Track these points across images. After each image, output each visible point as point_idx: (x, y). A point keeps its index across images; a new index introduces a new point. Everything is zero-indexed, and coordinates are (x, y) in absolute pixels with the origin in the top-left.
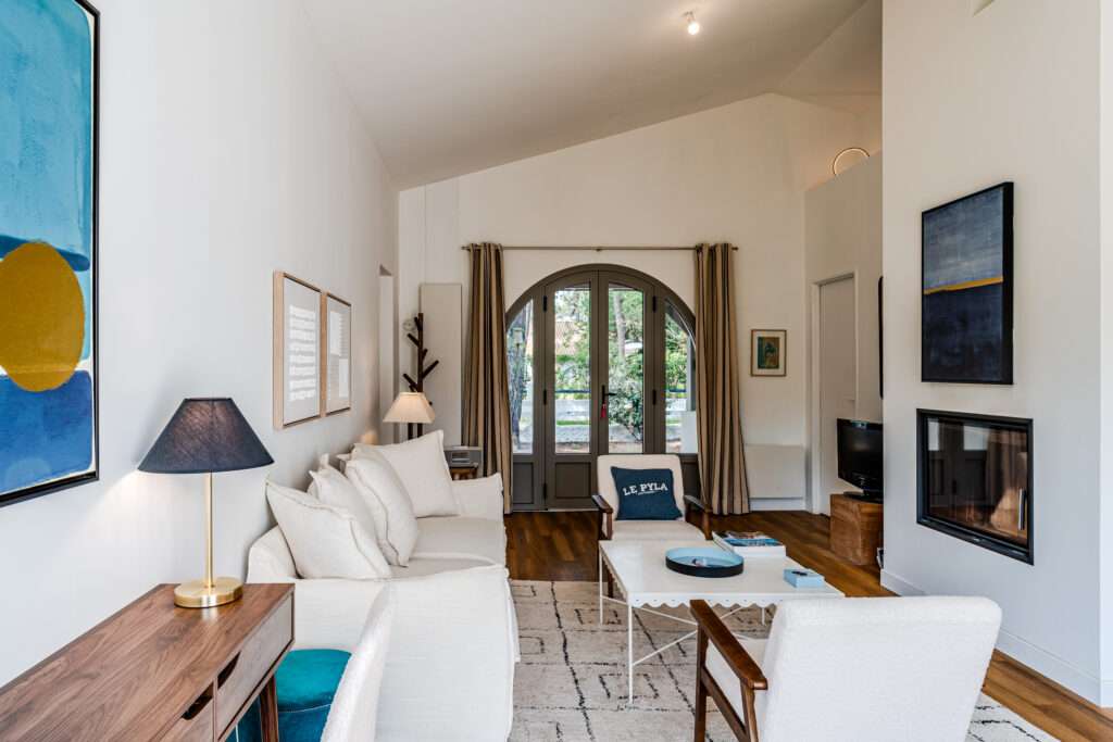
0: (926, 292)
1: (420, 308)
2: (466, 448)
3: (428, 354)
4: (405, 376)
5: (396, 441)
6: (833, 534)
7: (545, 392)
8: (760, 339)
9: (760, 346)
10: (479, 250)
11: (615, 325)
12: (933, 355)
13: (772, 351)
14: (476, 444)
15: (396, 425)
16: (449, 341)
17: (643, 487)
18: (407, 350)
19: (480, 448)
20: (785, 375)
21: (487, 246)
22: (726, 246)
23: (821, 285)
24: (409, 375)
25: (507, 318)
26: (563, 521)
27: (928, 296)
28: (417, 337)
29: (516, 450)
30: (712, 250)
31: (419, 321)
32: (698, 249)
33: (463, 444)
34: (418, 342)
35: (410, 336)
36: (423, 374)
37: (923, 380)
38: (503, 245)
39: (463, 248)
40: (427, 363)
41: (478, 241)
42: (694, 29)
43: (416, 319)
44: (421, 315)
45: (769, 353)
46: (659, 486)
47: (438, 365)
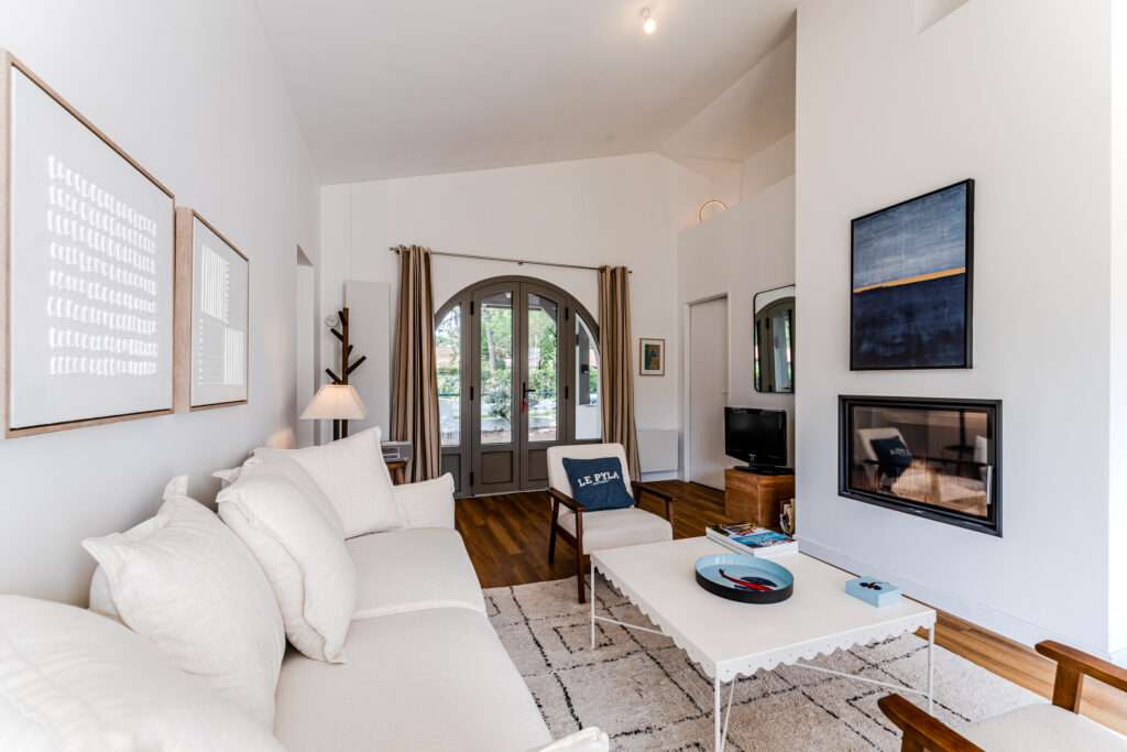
0: (856, 291)
1: (344, 303)
2: (394, 443)
3: (353, 350)
4: (328, 371)
5: (317, 443)
6: (727, 503)
7: (472, 389)
8: (647, 346)
9: (646, 351)
10: (408, 253)
11: (487, 350)
12: (865, 346)
13: (655, 356)
14: (404, 438)
15: (317, 422)
16: (375, 338)
17: (597, 477)
18: (330, 347)
19: (409, 442)
20: (663, 375)
21: (417, 249)
22: (624, 269)
23: (691, 305)
24: (333, 370)
25: (435, 319)
26: (492, 505)
27: (858, 294)
28: (341, 333)
29: (444, 442)
30: (614, 272)
31: (343, 316)
32: (602, 270)
33: (391, 440)
34: (343, 338)
35: (333, 331)
36: (347, 371)
37: (852, 369)
38: (433, 250)
39: (392, 249)
40: (352, 359)
41: (408, 245)
42: (650, 27)
43: (340, 313)
44: (346, 310)
45: (652, 357)
46: (611, 475)
47: (364, 362)
